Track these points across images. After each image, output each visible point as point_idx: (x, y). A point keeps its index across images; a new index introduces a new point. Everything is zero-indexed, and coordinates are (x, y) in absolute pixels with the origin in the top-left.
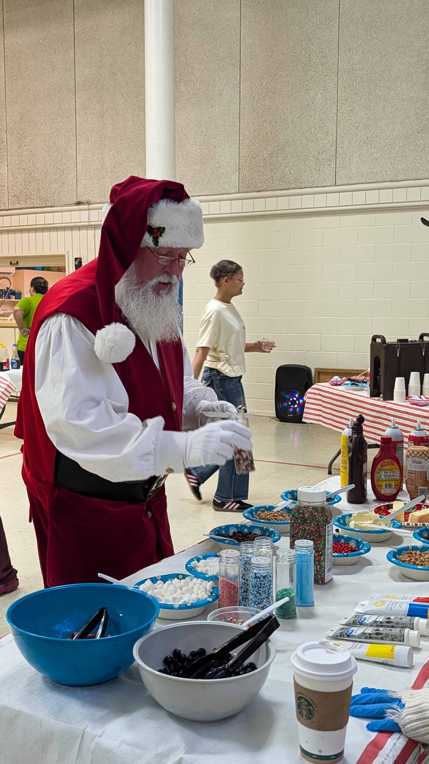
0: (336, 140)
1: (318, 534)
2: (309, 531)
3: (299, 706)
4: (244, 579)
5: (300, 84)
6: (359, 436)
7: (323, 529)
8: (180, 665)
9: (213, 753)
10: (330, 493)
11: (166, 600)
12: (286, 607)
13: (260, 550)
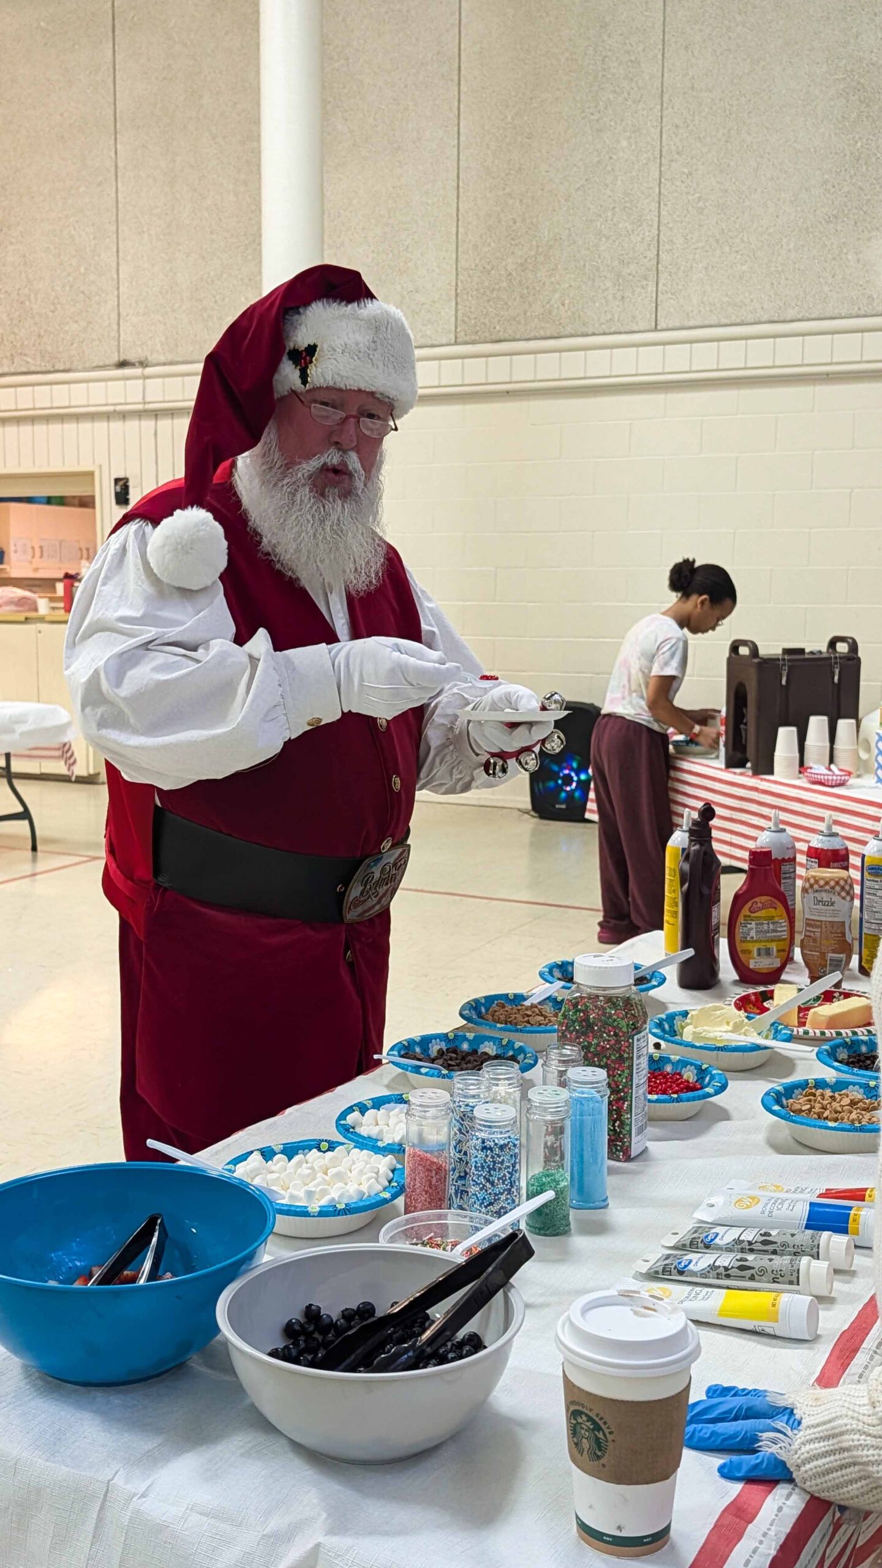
0: (658, 235)
1: (617, 1055)
2: (598, 1049)
3: (574, 1431)
4: (460, 1152)
5: (584, 118)
6: (704, 848)
7: (627, 1044)
8: (320, 1338)
9: (386, 1534)
10: (643, 968)
11: (292, 1197)
12: (548, 1211)
13: (494, 1088)
